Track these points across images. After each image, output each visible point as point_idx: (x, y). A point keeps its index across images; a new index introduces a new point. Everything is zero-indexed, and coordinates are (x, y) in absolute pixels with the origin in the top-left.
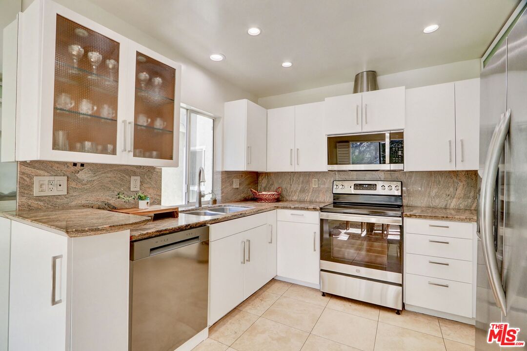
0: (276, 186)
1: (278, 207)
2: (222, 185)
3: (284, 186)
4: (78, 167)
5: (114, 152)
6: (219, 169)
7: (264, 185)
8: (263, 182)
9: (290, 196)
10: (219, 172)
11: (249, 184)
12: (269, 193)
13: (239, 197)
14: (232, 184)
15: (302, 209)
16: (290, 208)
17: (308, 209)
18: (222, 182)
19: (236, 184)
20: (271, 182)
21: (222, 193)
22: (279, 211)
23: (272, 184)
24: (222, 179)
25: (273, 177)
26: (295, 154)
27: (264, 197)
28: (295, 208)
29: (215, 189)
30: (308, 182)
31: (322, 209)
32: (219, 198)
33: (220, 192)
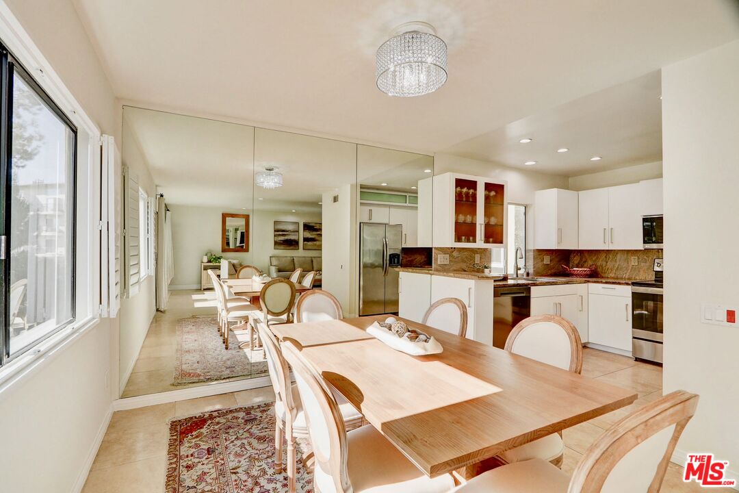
0: (590, 263)
1: (589, 281)
2: (534, 261)
3: (599, 264)
4: (453, 250)
5: (474, 241)
6: (531, 247)
7: (576, 262)
8: (576, 260)
9: (605, 273)
10: (530, 250)
11: (559, 261)
12: (581, 269)
13: (549, 272)
14: (543, 260)
15: (613, 283)
16: (602, 282)
17: (619, 284)
18: (534, 258)
19: (547, 260)
20: (584, 259)
21: (534, 268)
22: (590, 284)
23: (585, 262)
24: (534, 256)
25: (586, 255)
26: (609, 233)
27: (576, 273)
28: (606, 283)
29: (527, 264)
30: (627, 261)
31: (634, 284)
32: (531, 271)
33: (532, 267)
